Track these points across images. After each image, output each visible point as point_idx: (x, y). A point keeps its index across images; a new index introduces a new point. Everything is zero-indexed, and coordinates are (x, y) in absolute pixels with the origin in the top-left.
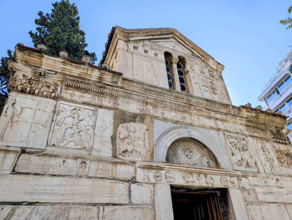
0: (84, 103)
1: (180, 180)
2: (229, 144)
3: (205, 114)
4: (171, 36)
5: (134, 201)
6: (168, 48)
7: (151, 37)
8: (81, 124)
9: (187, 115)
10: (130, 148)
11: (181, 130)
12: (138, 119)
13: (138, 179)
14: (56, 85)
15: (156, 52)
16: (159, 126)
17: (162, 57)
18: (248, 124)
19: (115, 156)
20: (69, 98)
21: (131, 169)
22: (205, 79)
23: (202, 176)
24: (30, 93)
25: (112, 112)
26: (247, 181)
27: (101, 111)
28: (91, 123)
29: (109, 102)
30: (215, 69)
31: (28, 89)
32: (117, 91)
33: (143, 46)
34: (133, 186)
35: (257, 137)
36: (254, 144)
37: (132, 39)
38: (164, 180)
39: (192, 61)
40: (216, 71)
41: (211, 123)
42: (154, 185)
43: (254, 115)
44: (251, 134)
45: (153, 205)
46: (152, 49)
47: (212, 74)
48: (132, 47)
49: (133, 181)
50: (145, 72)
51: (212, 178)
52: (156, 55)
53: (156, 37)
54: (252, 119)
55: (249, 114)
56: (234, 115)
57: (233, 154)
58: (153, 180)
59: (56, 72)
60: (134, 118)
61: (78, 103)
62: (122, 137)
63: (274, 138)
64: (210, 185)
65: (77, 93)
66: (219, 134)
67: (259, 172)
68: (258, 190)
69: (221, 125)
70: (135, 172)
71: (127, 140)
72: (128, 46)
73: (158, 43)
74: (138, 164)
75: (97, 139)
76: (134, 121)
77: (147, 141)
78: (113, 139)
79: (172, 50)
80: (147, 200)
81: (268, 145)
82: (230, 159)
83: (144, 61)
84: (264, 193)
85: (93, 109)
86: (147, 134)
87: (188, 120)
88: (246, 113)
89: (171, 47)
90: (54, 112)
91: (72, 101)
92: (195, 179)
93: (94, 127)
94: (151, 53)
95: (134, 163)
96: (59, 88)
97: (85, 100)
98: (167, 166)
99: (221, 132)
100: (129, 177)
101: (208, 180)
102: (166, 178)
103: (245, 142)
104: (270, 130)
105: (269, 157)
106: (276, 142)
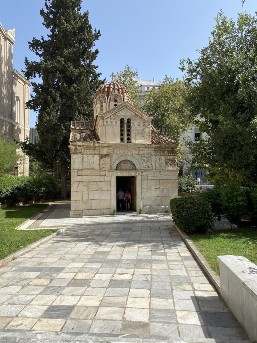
0: (90, 154)
1: (119, 174)
2: (142, 160)
3: (134, 149)
4: (125, 107)
5: (105, 180)
6: (123, 115)
7: (114, 113)
8: (90, 161)
9: (126, 151)
10: (104, 167)
11: (123, 157)
12: (107, 156)
13: (107, 175)
14: (81, 150)
15: (116, 121)
16: (114, 157)
17: (119, 123)
18: (155, 149)
19: (100, 170)
20: (86, 153)
21: (104, 172)
22: (139, 129)
23: (128, 173)
24: (76, 154)
25: (99, 155)
26: (145, 173)
27: (95, 155)
28: (93, 160)
29: (98, 152)
30: (147, 120)
31: (75, 153)
32: (100, 148)
33: (110, 120)
34: (105, 177)
35: (158, 155)
36: (155, 158)
37: (105, 118)
38: (114, 175)
39: (134, 119)
40: (148, 121)
41: (137, 152)
42: (111, 176)
43: (159, 145)
44: (156, 154)
45: (110, 181)
46: (114, 120)
47: (145, 124)
48: (105, 122)
49: (105, 175)
50: (111, 134)
51: (131, 173)
52: (116, 122)
53: (116, 112)
55: (156, 146)
56: (148, 147)
57: (143, 164)
58: (111, 175)
59: (81, 146)
60: (105, 156)
61: (89, 154)
62: (102, 163)
63: (168, 154)
64: (130, 175)
65: (88, 151)
66: (139, 156)
67: (153, 169)
68: (149, 175)
69: (141, 152)
70: (106, 173)
71: (103, 164)
72: (103, 122)
73: (118, 115)
74: (106, 171)
75: (95, 165)
76: (106, 157)
77: (110, 163)
78: (99, 164)
79: (124, 116)
80: (109, 180)
81: (163, 158)
82: (141, 165)
83: (110, 128)
84: (151, 177)
85: (93, 155)
86: (110, 161)
87: (126, 153)
88: (154, 145)
89: (124, 114)
90: (83, 158)
91: (87, 154)
92: (125, 173)
93: (94, 161)
94: (114, 123)
95: (105, 170)
96: (82, 150)
97: (90, 153)
98: (115, 171)
99: (140, 155)
100: (104, 175)
101: (129, 174)
102: (115, 174)
103: (150, 158)
104: (168, 150)
105: (161, 163)
106: (169, 156)
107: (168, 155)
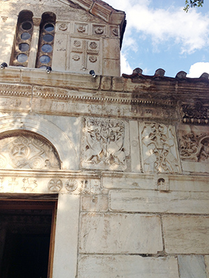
2: (87, 134)
15: (5, 15)
17: (13, 20)
18: (136, 100)
22: (81, 40)
26: (98, 183)
39: (67, 16)
40: (110, 24)
43: (148, 85)
47: (99, 30)
51: (34, 182)
52: (5, 19)
54: (146, 92)
55: (140, 85)
63: (185, 117)
66: (75, 121)
67: (129, 170)
69: (83, 108)
79: (35, 6)
89: (35, 2)
99: (79, 118)
101: (27, 185)
103: (119, 128)
104: (183, 106)
105: (161, 147)
106: (189, 123)
107: (186, 123)
